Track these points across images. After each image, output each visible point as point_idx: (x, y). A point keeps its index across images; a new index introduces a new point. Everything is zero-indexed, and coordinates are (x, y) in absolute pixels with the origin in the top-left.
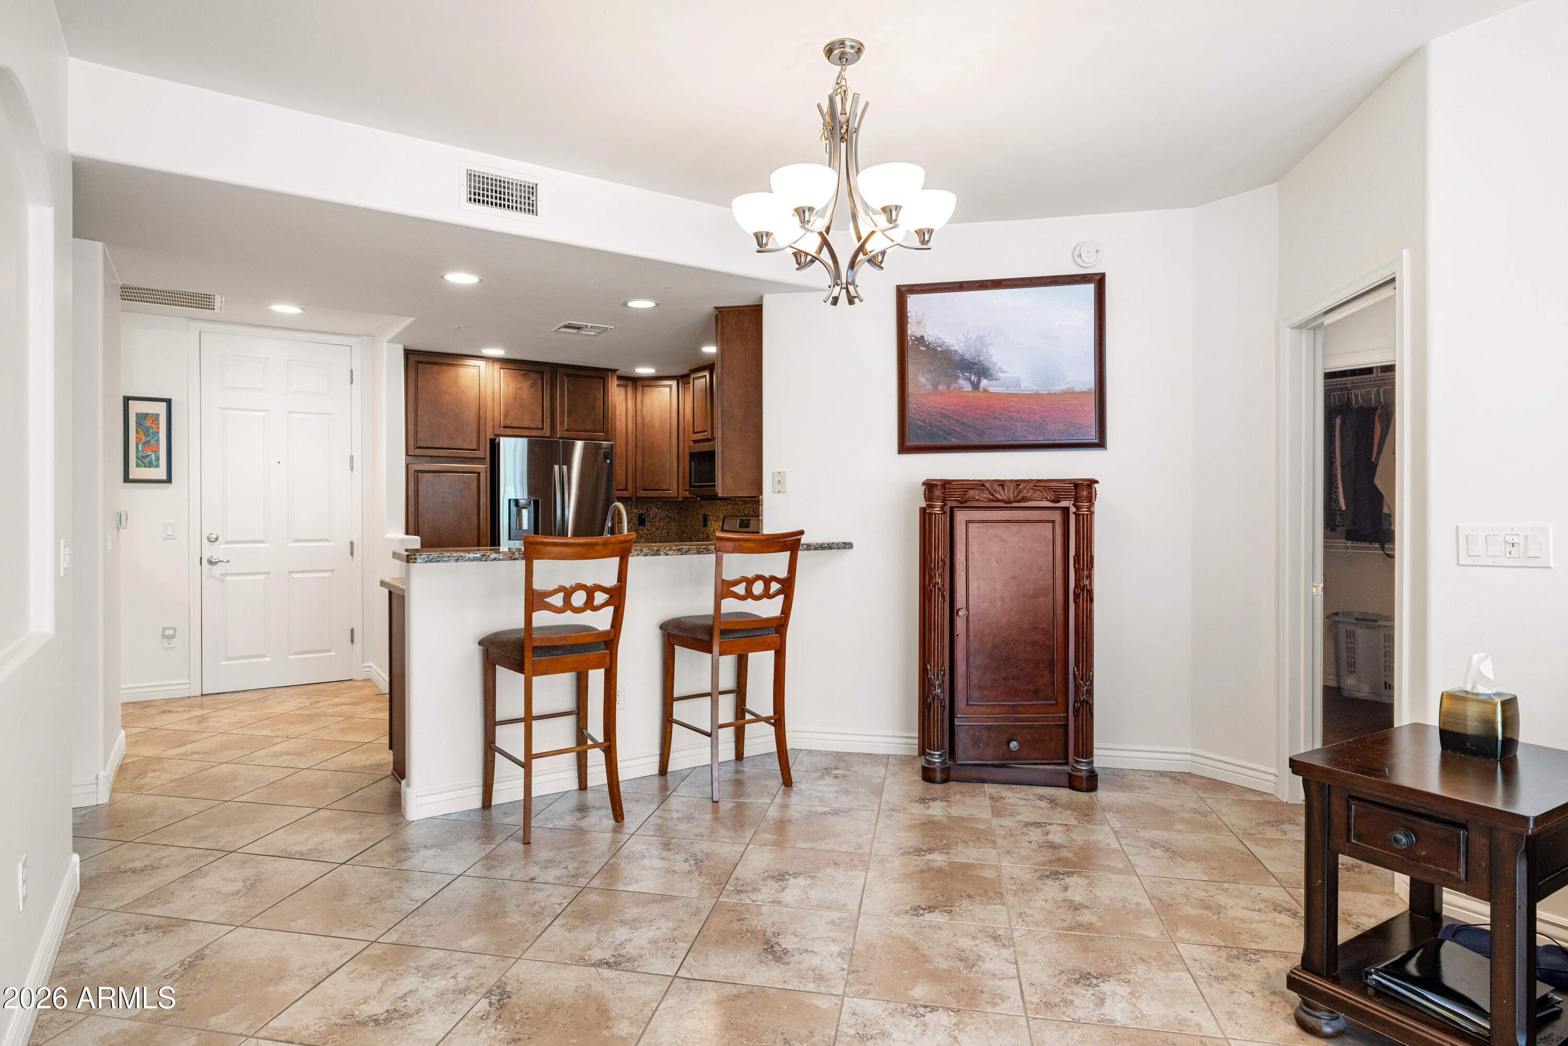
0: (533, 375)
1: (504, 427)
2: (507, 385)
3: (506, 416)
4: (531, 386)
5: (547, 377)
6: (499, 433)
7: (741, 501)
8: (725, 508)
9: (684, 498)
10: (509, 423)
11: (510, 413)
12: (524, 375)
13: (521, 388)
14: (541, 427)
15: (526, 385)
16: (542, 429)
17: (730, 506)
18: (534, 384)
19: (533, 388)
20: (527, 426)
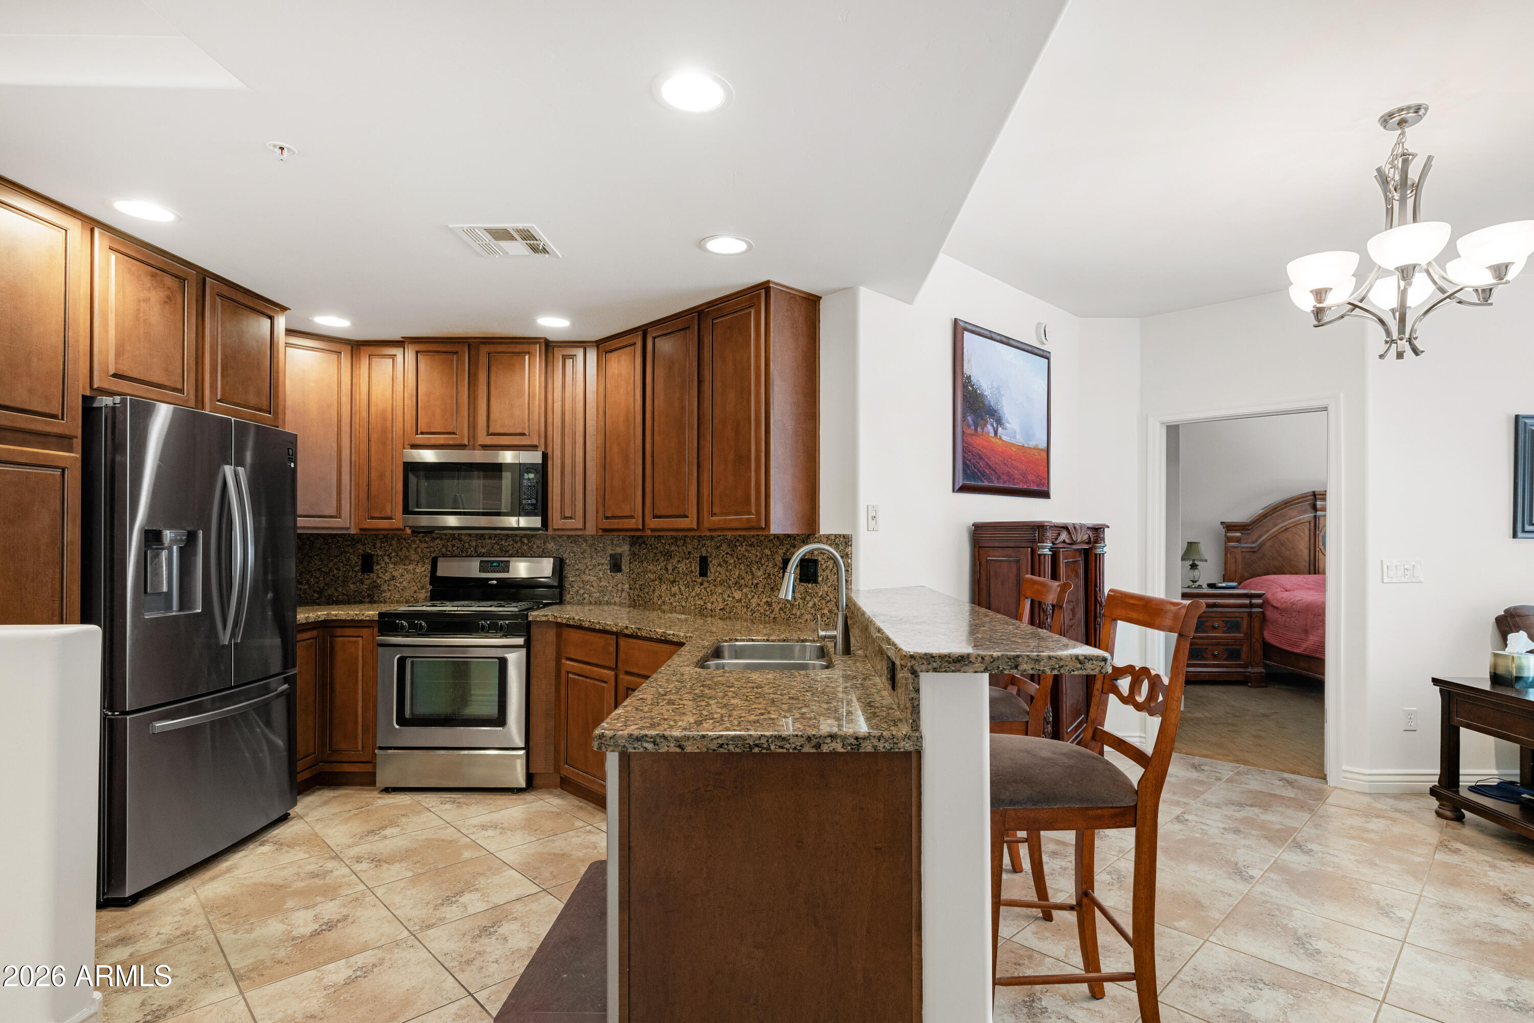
0: (168, 280)
1: (115, 375)
2: (120, 288)
3: (118, 355)
4: (165, 302)
5: (191, 291)
6: (105, 385)
7: (470, 535)
8: (424, 545)
9: (361, 529)
10: (125, 369)
11: (128, 348)
12: (153, 276)
13: (147, 300)
14: (180, 387)
15: (155, 296)
16: (181, 391)
17: (438, 541)
18: (168, 297)
19: (167, 307)
20: (155, 379)
